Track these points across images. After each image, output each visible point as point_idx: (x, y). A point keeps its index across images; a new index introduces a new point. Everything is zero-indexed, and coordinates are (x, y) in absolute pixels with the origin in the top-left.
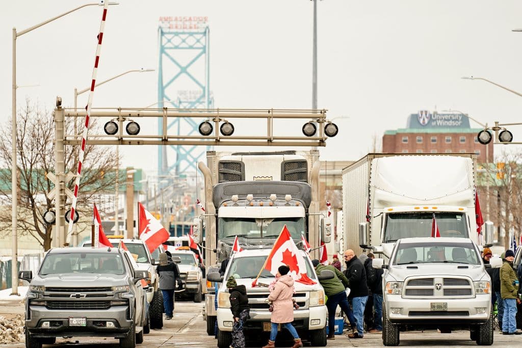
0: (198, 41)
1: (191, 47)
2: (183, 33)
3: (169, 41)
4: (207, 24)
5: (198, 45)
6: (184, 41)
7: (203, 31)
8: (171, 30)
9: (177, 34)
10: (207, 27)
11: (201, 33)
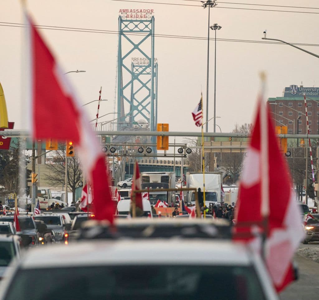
0: (147, 26)
1: (141, 31)
2: (136, 21)
3: (126, 26)
4: (153, 15)
5: (147, 29)
6: (136, 26)
7: (150, 19)
8: (128, 19)
9: (131, 21)
10: (153, 17)
11: (148, 21)
